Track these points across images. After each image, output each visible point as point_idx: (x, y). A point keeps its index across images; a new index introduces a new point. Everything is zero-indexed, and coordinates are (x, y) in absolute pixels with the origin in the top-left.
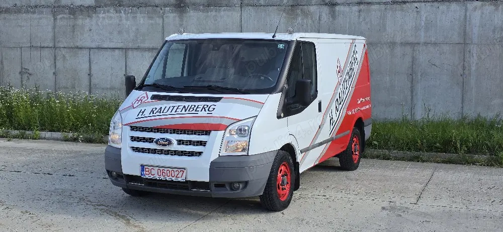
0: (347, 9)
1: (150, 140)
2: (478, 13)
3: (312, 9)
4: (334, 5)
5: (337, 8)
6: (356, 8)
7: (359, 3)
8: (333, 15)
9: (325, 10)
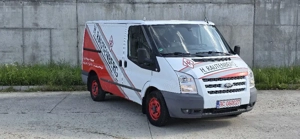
0: (142, 6)
1: (219, 86)
2: (211, 10)
3: (122, 5)
4: (134, 3)
5: (136, 5)
6: (147, 6)
7: (149, 3)
8: (134, 9)
9: (130, 6)
